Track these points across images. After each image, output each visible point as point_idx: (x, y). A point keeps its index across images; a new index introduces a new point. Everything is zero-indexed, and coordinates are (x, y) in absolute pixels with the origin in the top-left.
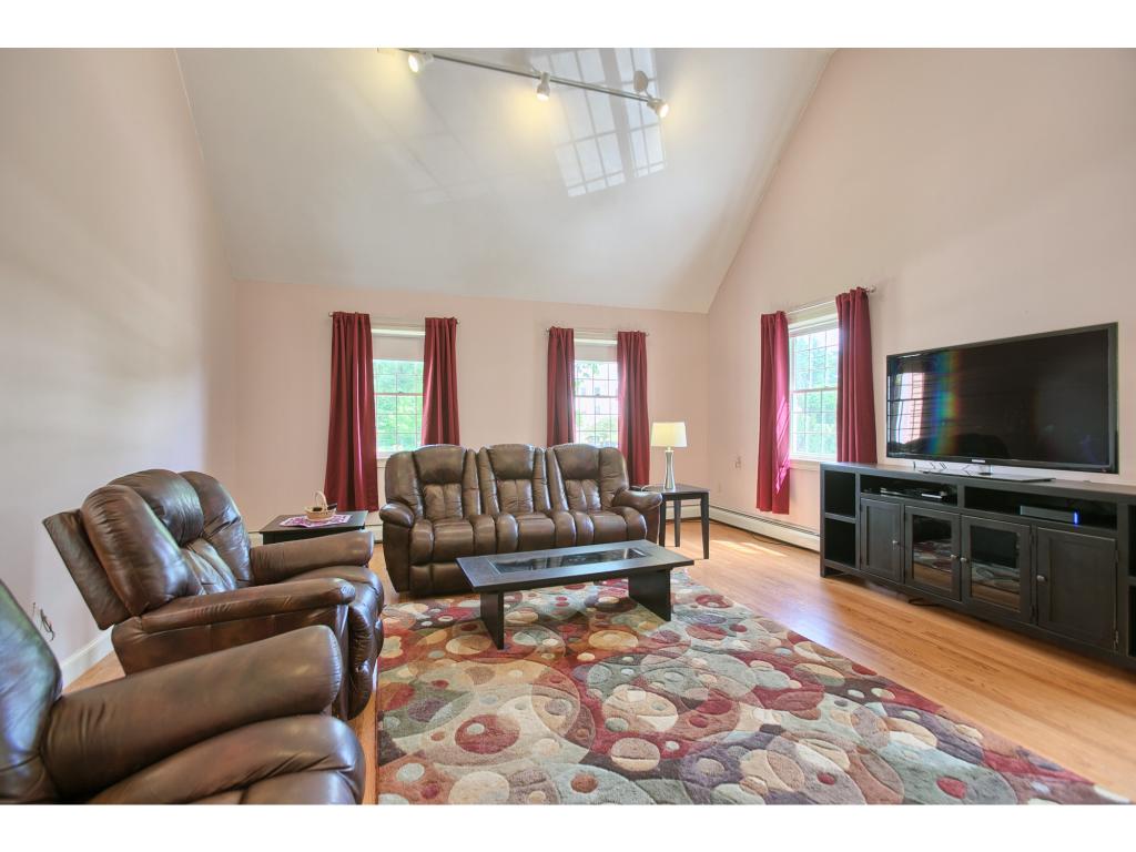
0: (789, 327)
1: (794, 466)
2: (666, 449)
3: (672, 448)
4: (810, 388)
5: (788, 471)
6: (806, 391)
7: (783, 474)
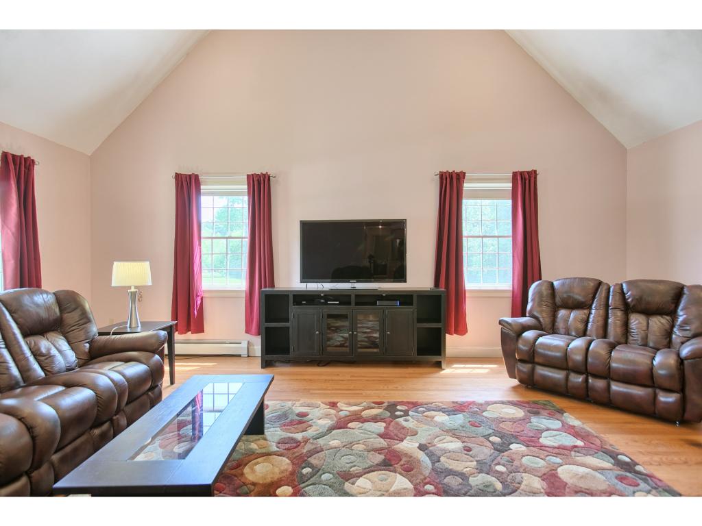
0: (202, 187)
1: (205, 295)
2: (130, 288)
3: (136, 287)
4: (214, 236)
5: (202, 299)
6: (212, 238)
7: (199, 302)
